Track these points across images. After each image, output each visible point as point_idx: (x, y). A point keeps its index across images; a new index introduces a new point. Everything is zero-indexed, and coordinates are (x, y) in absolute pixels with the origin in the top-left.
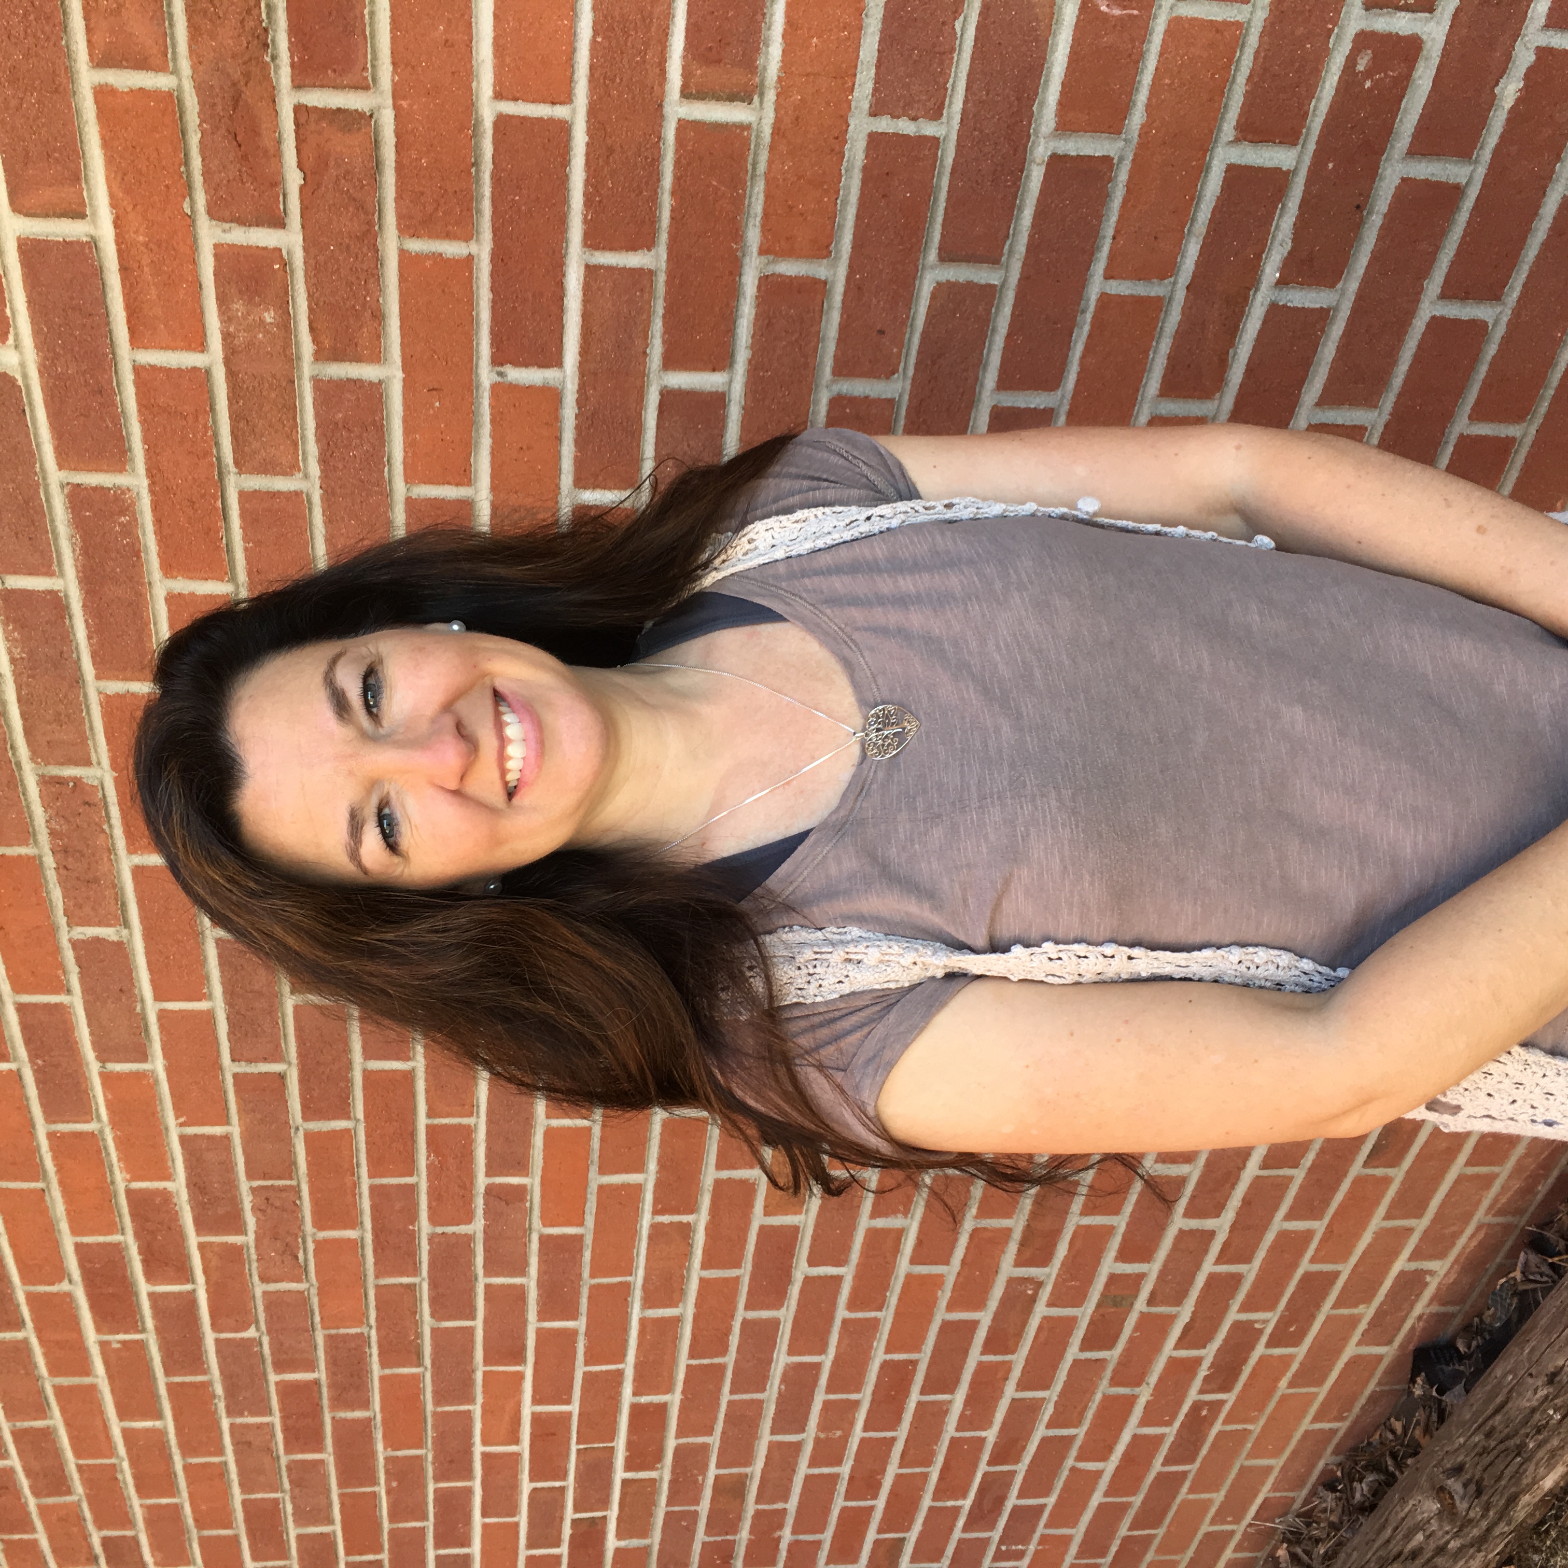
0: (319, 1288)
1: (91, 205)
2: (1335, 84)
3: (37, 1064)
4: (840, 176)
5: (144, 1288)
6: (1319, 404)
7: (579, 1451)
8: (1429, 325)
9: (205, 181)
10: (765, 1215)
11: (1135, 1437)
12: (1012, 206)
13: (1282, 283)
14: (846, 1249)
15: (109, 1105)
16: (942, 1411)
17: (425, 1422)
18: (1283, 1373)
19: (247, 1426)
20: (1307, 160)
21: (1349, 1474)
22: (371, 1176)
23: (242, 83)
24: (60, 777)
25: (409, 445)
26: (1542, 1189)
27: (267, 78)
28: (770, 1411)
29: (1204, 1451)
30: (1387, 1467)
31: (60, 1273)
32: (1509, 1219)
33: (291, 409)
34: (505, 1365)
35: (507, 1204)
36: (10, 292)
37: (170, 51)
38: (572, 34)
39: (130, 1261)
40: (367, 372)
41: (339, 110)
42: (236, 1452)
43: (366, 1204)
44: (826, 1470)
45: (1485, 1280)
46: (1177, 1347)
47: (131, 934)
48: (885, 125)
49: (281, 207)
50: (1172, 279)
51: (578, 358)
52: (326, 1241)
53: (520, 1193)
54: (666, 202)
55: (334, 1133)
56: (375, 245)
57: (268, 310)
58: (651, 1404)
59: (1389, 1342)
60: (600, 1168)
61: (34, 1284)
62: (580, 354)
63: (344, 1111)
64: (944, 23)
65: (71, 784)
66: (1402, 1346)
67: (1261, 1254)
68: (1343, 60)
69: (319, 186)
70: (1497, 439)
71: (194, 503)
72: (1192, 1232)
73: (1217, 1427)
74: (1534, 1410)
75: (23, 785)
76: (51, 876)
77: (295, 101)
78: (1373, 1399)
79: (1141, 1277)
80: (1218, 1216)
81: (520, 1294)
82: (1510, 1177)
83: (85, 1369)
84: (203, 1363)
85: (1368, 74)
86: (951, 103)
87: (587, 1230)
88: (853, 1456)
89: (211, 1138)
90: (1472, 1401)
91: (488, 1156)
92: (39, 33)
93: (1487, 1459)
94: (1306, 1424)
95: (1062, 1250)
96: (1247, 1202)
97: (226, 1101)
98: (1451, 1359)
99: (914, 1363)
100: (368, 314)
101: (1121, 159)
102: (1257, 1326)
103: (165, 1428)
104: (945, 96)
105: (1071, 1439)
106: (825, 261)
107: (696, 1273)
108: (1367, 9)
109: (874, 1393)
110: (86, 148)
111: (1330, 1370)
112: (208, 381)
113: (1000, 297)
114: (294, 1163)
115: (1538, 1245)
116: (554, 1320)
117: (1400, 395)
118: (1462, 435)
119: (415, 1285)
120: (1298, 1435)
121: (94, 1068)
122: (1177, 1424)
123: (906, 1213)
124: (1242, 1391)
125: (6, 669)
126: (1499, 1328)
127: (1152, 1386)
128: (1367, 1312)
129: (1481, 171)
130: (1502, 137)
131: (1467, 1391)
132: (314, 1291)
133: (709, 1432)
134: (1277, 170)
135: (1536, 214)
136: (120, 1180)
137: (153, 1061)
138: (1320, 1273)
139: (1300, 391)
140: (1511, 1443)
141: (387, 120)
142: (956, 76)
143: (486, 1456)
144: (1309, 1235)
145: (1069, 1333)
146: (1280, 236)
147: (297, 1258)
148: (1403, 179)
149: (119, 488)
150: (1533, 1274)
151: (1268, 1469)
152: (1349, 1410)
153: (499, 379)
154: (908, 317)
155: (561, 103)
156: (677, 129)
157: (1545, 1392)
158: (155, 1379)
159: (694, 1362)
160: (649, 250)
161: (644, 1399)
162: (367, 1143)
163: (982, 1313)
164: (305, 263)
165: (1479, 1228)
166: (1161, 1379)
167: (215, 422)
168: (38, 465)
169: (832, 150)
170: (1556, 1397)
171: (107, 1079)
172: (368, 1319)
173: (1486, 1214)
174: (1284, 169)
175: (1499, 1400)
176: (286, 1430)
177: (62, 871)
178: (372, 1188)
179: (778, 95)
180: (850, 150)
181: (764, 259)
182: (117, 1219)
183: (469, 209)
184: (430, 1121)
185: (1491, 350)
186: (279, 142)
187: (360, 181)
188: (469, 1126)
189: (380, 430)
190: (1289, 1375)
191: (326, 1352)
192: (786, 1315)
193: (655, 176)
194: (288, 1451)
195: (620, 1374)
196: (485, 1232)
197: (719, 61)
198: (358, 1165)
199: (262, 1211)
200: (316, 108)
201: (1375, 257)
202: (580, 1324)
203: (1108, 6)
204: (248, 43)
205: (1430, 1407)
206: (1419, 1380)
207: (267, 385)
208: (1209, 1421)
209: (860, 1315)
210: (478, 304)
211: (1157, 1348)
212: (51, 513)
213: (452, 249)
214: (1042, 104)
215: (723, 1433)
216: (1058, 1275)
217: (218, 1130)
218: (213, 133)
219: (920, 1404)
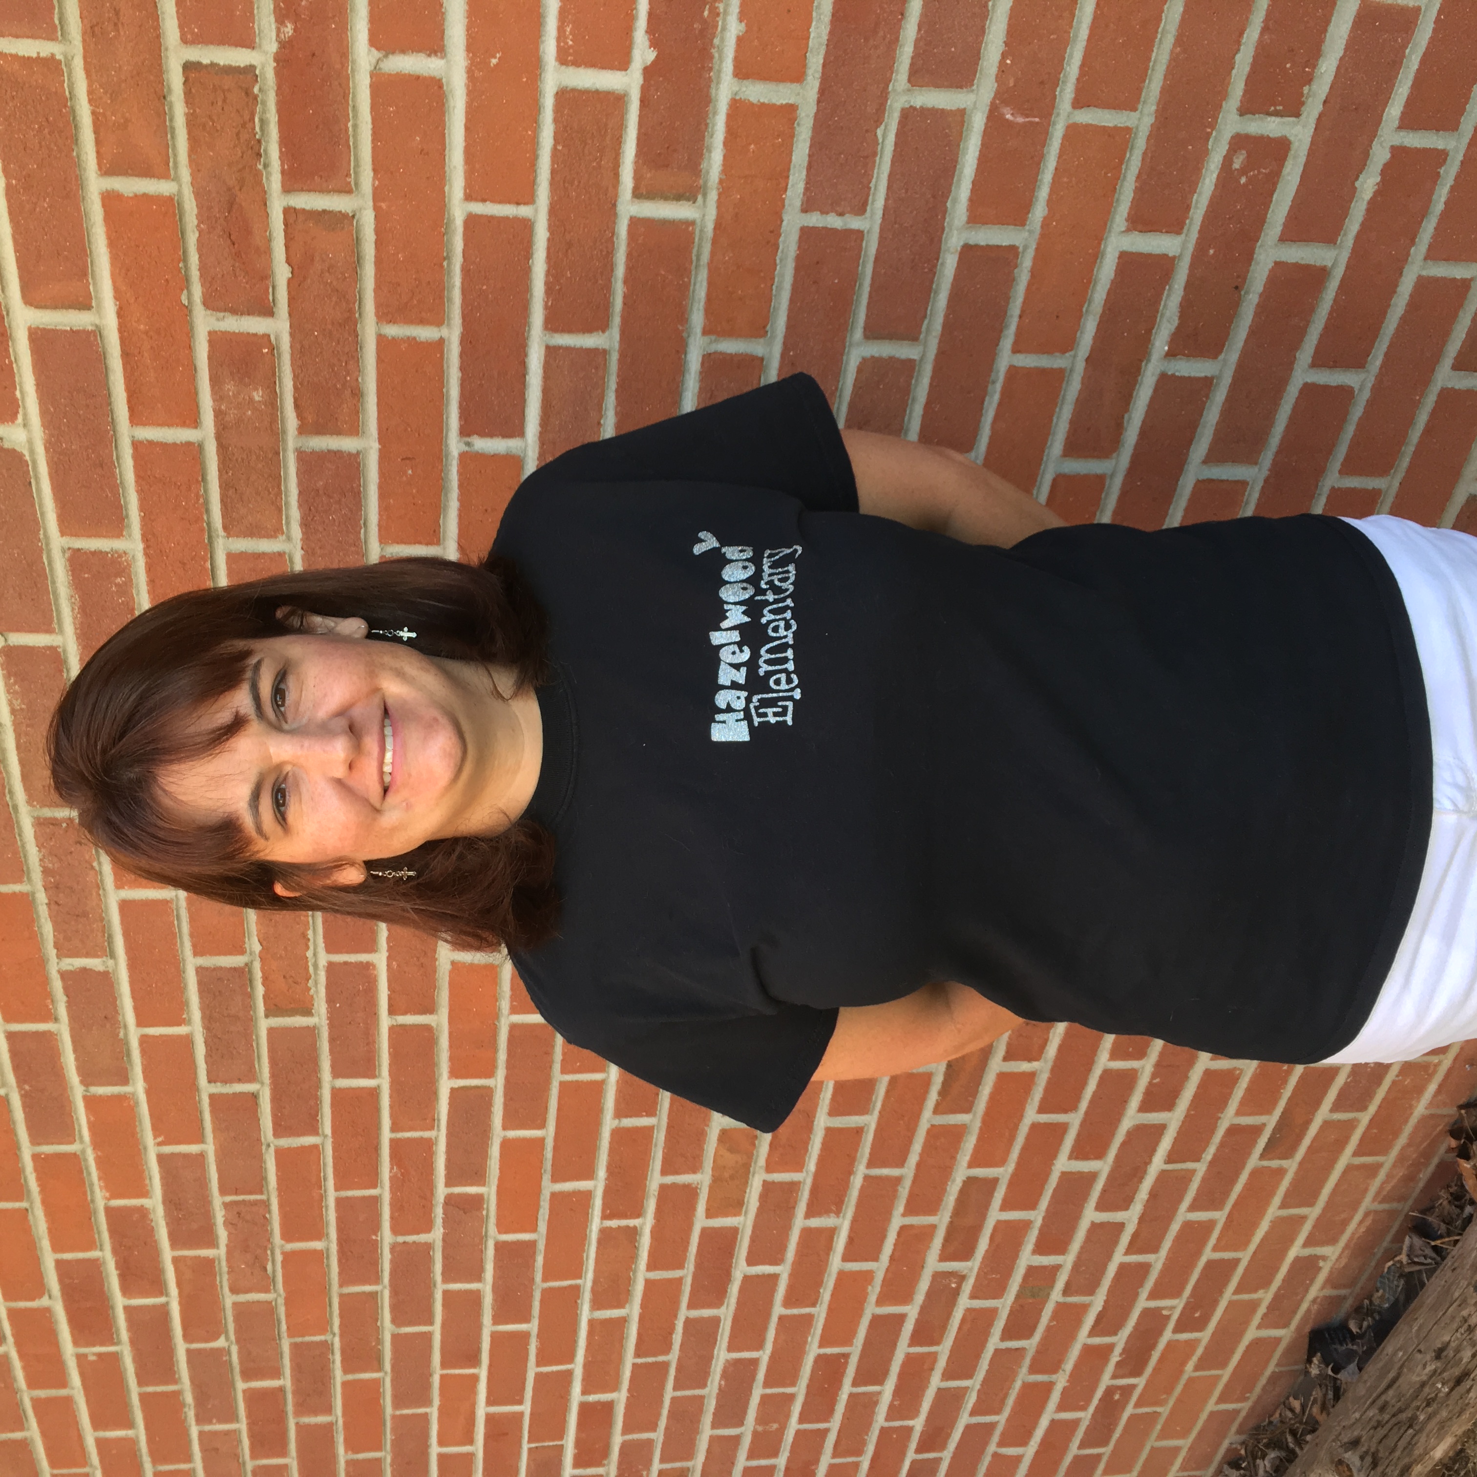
0: (286, 1299)
1: (96, 297)
2: (1214, 180)
3: (24, 1089)
4: (775, 265)
5: (119, 1301)
6: (1205, 462)
7: (530, 1450)
8: (1301, 391)
9: (201, 276)
10: (707, 1217)
11: (1053, 1422)
12: (929, 290)
13: (1171, 354)
14: (783, 1248)
15: (92, 1127)
16: (872, 1401)
17: (385, 1425)
18: (1188, 1357)
19: (215, 1433)
20: (1191, 247)
21: (1252, 1452)
22: (336, 1190)
23: (237, 188)
24: (56, 819)
25: (384, 508)
26: (1424, 1176)
27: (260, 183)
28: (711, 1405)
29: (1117, 1434)
30: (1287, 1443)
31: (40, 1289)
32: (1395, 1205)
33: (276, 479)
34: (461, 1367)
35: (465, 1213)
36: (20, 376)
37: (171, 160)
38: (534, 143)
39: (107, 1275)
40: (346, 444)
41: (324, 211)
42: (204, 1460)
43: (332, 1216)
44: (763, 1462)
45: (1373, 1264)
46: (1092, 1333)
47: (116, 964)
48: (815, 220)
49: (271, 298)
50: (1072, 353)
51: (539, 429)
52: (294, 1253)
53: (477, 1201)
54: (619, 289)
55: (303, 1149)
56: (355, 330)
57: (256, 389)
58: (598, 1403)
59: (1286, 1325)
60: (552, 1176)
61: (15, 1300)
62: (541, 425)
63: (313, 1128)
64: (867, 131)
65: (64, 825)
66: (1299, 1329)
67: (1167, 1244)
68: (1221, 159)
69: (305, 278)
70: (1365, 491)
71: (184, 564)
72: (1102, 1225)
73: (1129, 1410)
74: (1423, 1384)
75: (20, 828)
76: (43, 911)
77: (285, 204)
78: (1274, 1379)
79: (1057, 1268)
80: (1127, 1208)
81: (475, 1298)
82: (1394, 1166)
83: (62, 1381)
84: (175, 1373)
85: (1243, 171)
86: (874, 201)
87: (540, 1236)
88: (788, 1448)
89: (186, 1156)
90: (1365, 1377)
91: (448, 1167)
92: (52, 146)
93: (1381, 1432)
94: (1211, 1406)
95: (983, 1245)
96: (1153, 1194)
97: (202, 1120)
98: (1345, 1339)
99: (846, 1356)
100: (348, 392)
101: (1026, 247)
102: (1165, 1312)
103: (137, 1437)
104: (868, 195)
105: (992, 1426)
106: (762, 340)
107: (641, 1274)
108: (1241, 115)
109: (808, 1386)
110: (93, 247)
111: (1232, 1351)
112: (201, 453)
113: (919, 371)
114: (264, 1179)
115: (1422, 1229)
116: (507, 1323)
117: (1278, 453)
118: (1333, 488)
119: (377, 1293)
120: (1204, 1416)
121: (77, 1091)
122: (1091, 1409)
123: (838, 1213)
124: (1152, 1376)
125: (7, 719)
126: (1388, 1309)
127: (1068, 1372)
128: (1266, 1296)
129: (1344, 256)
130: (1363, 224)
131: (1360, 1369)
132: (281, 1301)
133: (653, 1428)
134: (1165, 256)
135: (1395, 292)
136: (100, 1198)
137: (134, 1084)
138: (1222, 1261)
139: (1188, 450)
140: (1403, 1416)
141: (368, 221)
142: (878, 178)
143: (441, 1457)
144: (1211, 1224)
145: (990, 1324)
146: (1168, 314)
147: (265, 1269)
148: (1276, 263)
149: (116, 552)
150: (1417, 1256)
151: (1177, 1450)
152: (1250, 1391)
153: (466, 449)
154: (836, 389)
155: (525, 204)
156: (629, 226)
157: (1434, 1367)
158: (128, 1391)
159: (640, 1361)
160: (603, 331)
161: (592, 1398)
162: (334, 1158)
163: (909, 1307)
164: (291, 347)
165: (1367, 1214)
166: (1076, 1366)
167: (206, 491)
168: (41, 532)
169: (768, 242)
170: (1443, 1371)
171: (91, 1102)
172: (331, 1328)
173: (1374, 1200)
174: (1171, 255)
175: (1391, 1375)
176: (252, 1436)
177: (53, 906)
178: (339, 1201)
179: (720, 195)
180: (784, 242)
181: (707, 339)
182: (96, 1236)
183: (441, 297)
184: (394, 1135)
185: (1357, 411)
186: (269, 240)
187: (343, 274)
188: (431, 1139)
189: (357, 497)
190: (1195, 1359)
191: (291, 1360)
192: (726, 1313)
193: (609, 267)
194: (254, 1456)
195: (569, 1374)
196: (444, 1240)
197: (667, 166)
198: (325, 1179)
199: (232, 1224)
200: (304, 210)
201: (1253, 332)
202: (532, 1327)
203: (1012, 114)
204: (243, 153)
205: (1327, 1386)
206: (1315, 1360)
207: (254, 457)
208: (1121, 1405)
209: (795, 1311)
210: (448, 381)
211: (1072, 1336)
212: (52, 576)
213: (425, 333)
214: (955, 201)
215: (667, 1428)
216: (980, 1269)
217: (193, 1149)
218: (209, 233)
219: (851, 1395)
